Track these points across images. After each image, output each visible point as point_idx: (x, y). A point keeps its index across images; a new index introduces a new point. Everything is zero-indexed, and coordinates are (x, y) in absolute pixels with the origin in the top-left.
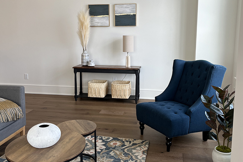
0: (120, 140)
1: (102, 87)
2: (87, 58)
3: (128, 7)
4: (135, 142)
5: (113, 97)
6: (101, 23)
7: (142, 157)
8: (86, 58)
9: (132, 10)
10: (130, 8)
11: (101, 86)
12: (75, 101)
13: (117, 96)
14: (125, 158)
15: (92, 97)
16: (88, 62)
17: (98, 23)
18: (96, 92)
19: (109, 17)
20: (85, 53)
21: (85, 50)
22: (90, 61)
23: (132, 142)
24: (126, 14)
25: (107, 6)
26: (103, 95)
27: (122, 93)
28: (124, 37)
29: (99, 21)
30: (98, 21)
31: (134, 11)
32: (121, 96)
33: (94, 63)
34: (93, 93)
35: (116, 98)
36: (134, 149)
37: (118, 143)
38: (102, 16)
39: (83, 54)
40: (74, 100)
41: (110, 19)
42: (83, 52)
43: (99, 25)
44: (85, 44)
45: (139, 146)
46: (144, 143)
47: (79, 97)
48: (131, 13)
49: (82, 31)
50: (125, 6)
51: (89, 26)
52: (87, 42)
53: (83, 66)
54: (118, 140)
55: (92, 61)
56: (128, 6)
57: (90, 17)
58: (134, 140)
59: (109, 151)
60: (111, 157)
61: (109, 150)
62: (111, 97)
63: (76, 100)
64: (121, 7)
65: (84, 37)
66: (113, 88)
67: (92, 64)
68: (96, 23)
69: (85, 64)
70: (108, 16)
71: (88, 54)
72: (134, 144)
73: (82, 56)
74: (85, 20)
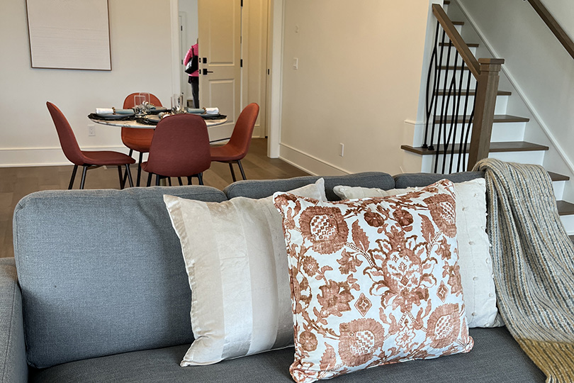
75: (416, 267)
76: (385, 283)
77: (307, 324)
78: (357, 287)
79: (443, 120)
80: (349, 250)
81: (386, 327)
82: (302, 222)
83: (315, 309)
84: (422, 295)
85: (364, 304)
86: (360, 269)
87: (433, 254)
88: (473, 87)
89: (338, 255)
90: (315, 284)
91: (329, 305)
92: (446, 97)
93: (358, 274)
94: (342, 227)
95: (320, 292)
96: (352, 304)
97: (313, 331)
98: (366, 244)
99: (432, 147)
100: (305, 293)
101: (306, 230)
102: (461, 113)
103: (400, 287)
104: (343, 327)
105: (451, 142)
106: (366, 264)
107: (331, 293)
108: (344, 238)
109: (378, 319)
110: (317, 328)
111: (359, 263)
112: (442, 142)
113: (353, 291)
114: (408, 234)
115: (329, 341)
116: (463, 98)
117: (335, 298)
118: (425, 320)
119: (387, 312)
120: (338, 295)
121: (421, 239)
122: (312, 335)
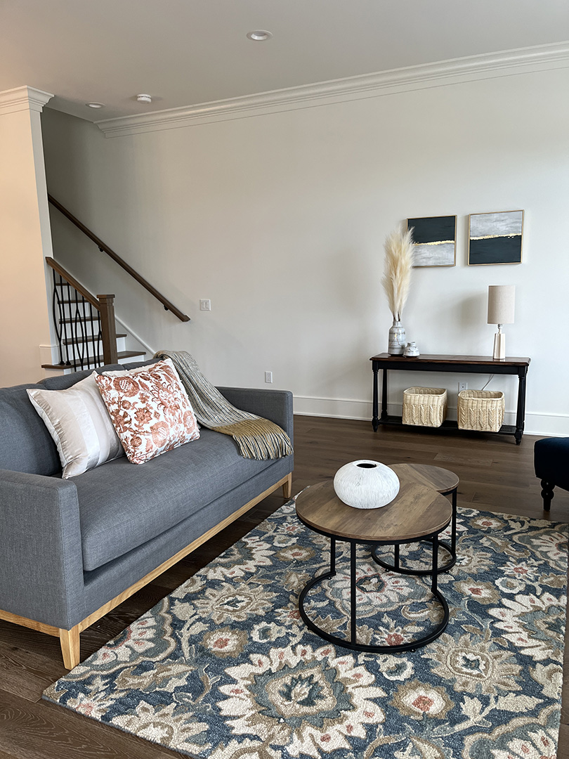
0: (496, 516)
1: (436, 404)
2: (400, 337)
3: (503, 218)
4: (534, 523)
5: (460, 427)
6: (436, 259)
7: (559, 556)
8: (400, 339)
9: (513, 225)
10: (508, 222)
11: (433, 401)
12: (373, 433)
13: (471, 424)
14: (517, 554)
15: (412, 424)
16: (403, 347)
17: (429, 258)
18: (423, 413)
19: (455, 244)
20: (396, 326)
21: (397, 320)
22: (409, 345)
23: (526, 523)
24: (497, 236)
25: (451, 220)
26: (437, 422)
27: (484, 419)
28: (493, 290)
29: (431, 255)
30: (428, 254)
31: (517, 228)
32: (480, 425)
33: (417, 349)
34: (414, 416)
35: (469, 429)
36: (536, 537)
37: (495, 524)
38: (439, 242)
39: (394, 329)
40: (371, 431)
41: (458, 248)
42: (394, 324)
43: (431, 263)
44: (398, 307)
45: (547, 533)
46: (557, 528)
47: (381, 423)
48: (509, 233)
49: (394, 278)
50: (495, 216)
51: (410, 266)
52: (404, 302)
53: (393, 355)
54: (493, 516)
55: (414, 345)
56: (503, 216)
57: (412, 246)
58: (532, 519)
59: (478, 537)
60: (485, 549)
61: (476, 536)
62: (458, 426)
63: (375, 430)
64: (487, 221)
65: (399, 291)
66: (463, 405)
67: (414, 353)
68: (424, 260)
69: (396, 352)
70: (452, 242)
71: (403, 330)
72: (531, 528)
73: (391, 333)
74: (401, 253)
75: (171, 395)
76: (162, 404)
77: (133, 433)
78: (151, 408)
79: (75, 341)
80: (142, 392)
81: (169, 424)
82: (115, 385)
83: (135, 425)
84: (177, 407)
85: (157, 415)
86: (150, 400)
87: (175, 389)
88: (95, 314)
89: (138, 396)
90: (131, 413)
91: (142, 420)
92: (74, 324)
93: (150, 402)
94: (134, 383)
95: (135, 415)
96: (152, 416)
97: (138, 435)
98: (148, 388)
99: (68, 363)
100: (128, 419)
101: (118, 388)
102: (89, 334)
103: (168, 405)
104: (151, 428)
105: (85, 356)
106: (151, 397)
107: (140, 415)
108: (138, 387)
109: (165, 421)
110: (139, 433)
111: (148, 397)
112: (77, 358)
113: (150, 410)
114: (161, 382)
115: (147, 437)
116: (88, 323)
117: (144, 416)
118: (182, 418)
119: (167, 416)
120: (144, 414)
121: (168, 384)
122: (138, 438)
